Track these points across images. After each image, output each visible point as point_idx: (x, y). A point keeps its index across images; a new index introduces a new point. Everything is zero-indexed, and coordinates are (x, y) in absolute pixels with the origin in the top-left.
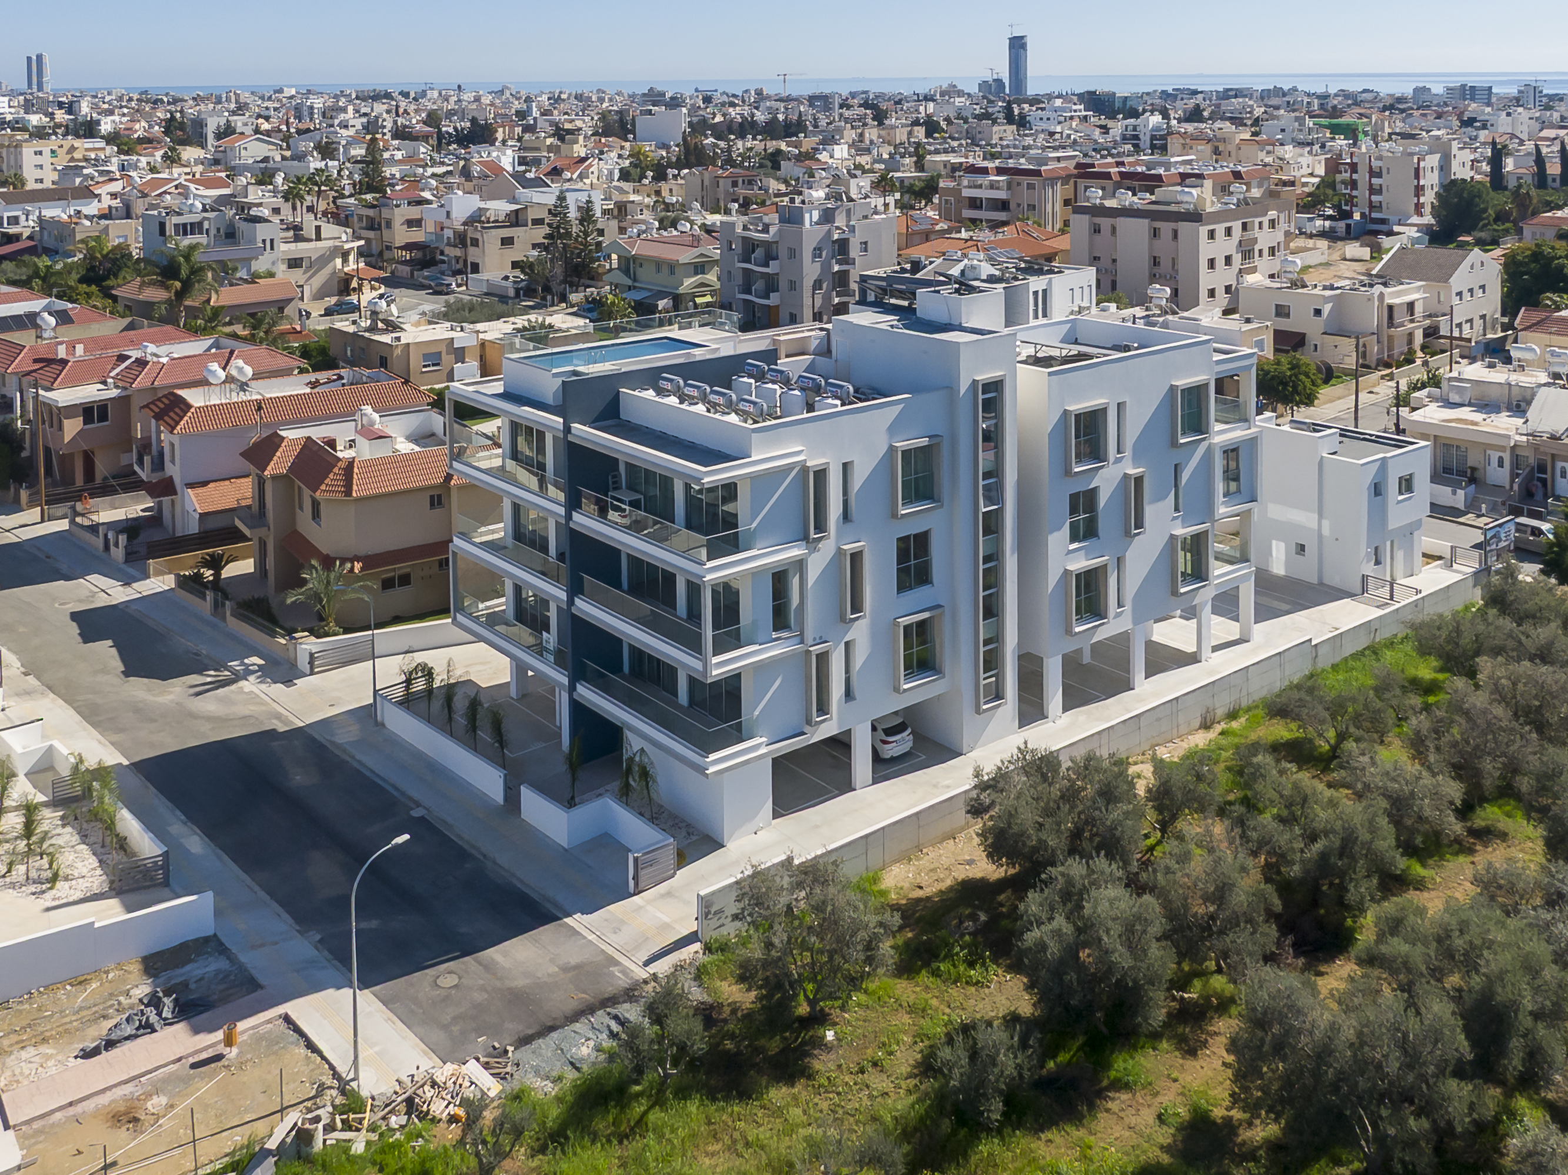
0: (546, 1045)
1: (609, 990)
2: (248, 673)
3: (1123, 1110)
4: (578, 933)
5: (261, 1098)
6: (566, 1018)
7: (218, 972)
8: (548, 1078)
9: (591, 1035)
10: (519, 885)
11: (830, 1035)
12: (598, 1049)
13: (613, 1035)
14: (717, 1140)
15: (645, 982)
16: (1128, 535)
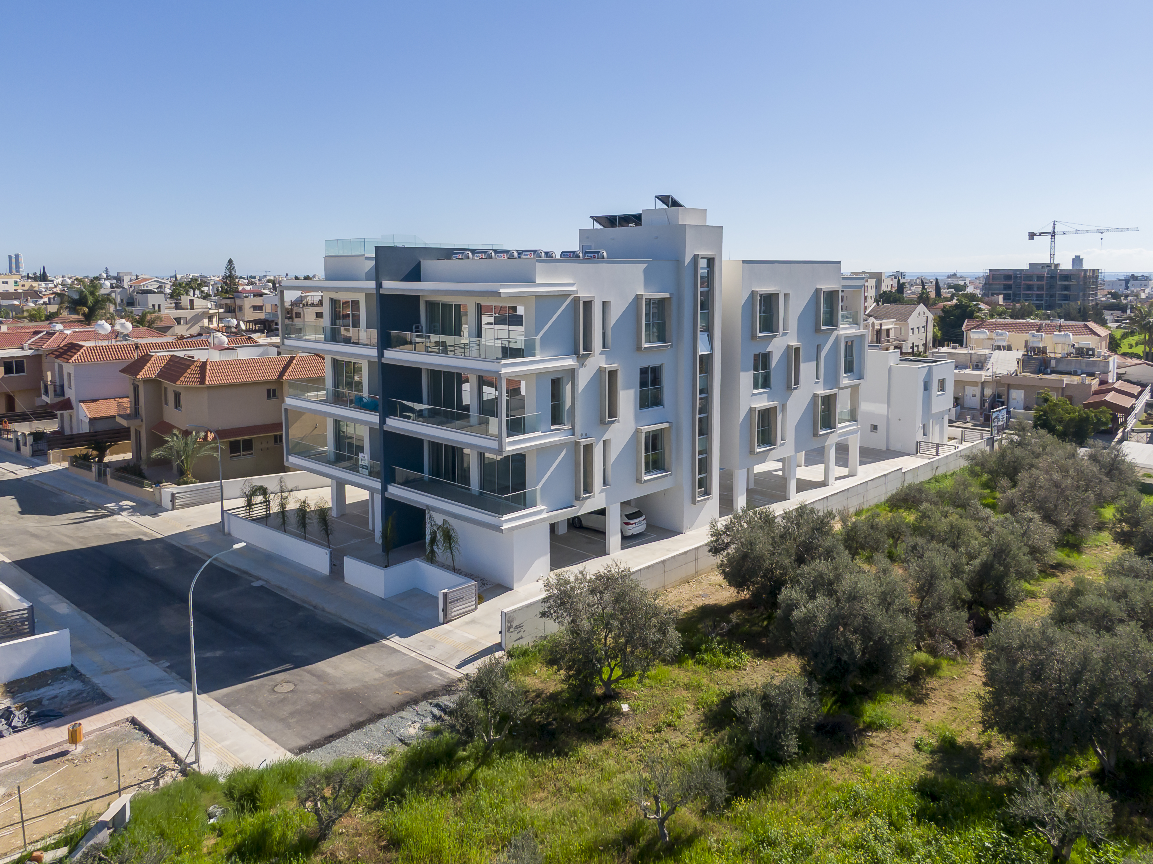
0: (377, 729)
1: (430, 687)
2: (122, 509)
3: (884, 744)
4: (398, 651)
5: (102, 783)
6: (394, 708)
7: (70, 692)
8: (380, 752)
9: (416, 719)
10: (345, 624)
11: (625, 708)
12: (424, 729)
13: (435, 717)
14: (543, 789)
15: (460, 680)
16: (789, 388)
